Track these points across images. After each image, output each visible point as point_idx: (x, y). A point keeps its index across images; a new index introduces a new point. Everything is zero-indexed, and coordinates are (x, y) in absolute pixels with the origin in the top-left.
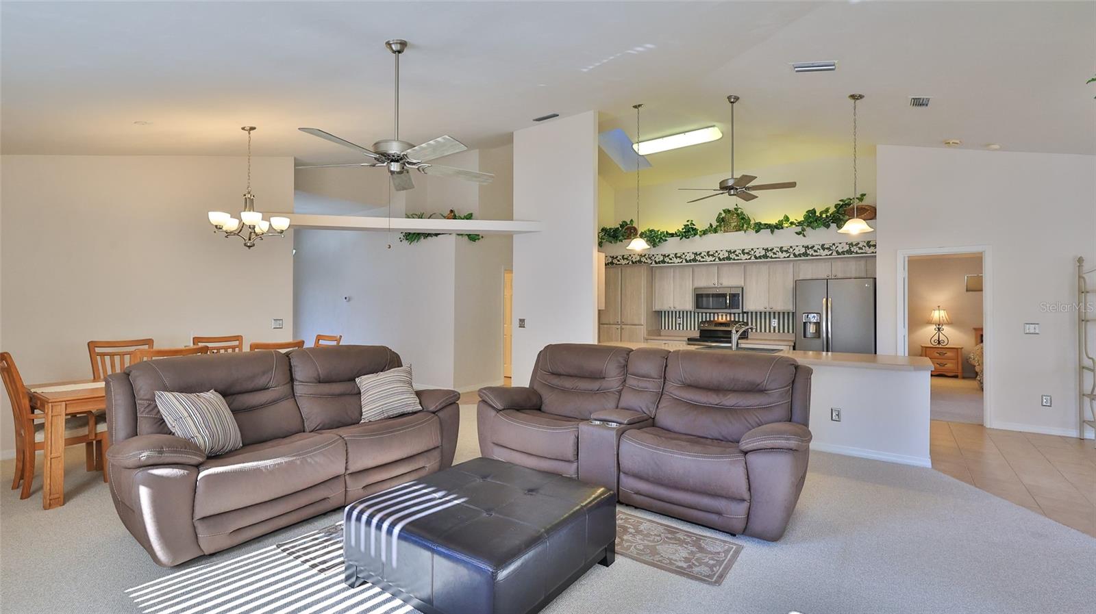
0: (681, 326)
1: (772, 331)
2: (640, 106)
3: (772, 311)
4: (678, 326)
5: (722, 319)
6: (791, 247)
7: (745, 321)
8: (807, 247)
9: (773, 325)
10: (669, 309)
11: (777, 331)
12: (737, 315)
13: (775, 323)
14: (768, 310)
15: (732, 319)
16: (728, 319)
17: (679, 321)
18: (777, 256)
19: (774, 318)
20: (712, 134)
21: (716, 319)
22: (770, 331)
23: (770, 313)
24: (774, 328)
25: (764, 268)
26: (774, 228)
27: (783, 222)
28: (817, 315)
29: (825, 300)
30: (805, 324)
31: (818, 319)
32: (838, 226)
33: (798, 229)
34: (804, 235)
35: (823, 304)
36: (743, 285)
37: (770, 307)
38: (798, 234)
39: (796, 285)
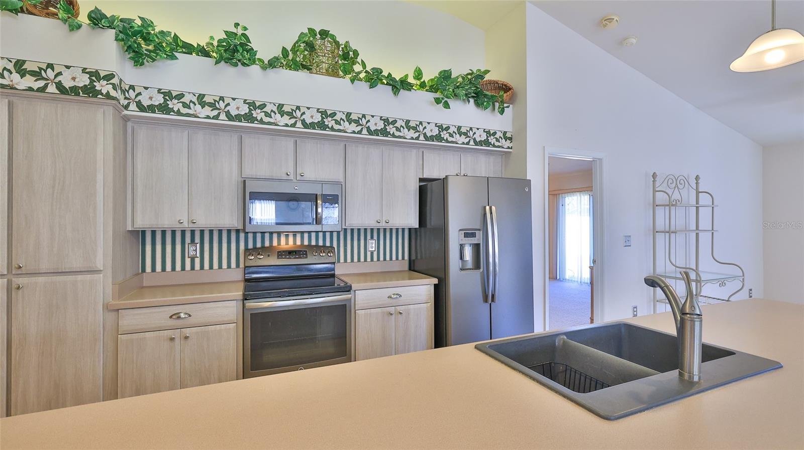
0: (197, 261)
1: (369, 259)
3: (388, 226)
4: (188, 261)
5: (287, 243)
6: (421, 123)
7: (328, 244)
8: (441, 128)
9: (370, 248)
10: (174, 225)
11: (375, 259)
12: (313, 235)
13: (372, 245)
14: (383, 225)
15: (306, 243)
16: (299, 243)
17: (191, 250)
19: (372, 238)
21: (275, 243)
22: (365, 260)
23: (385, 230)
24: (372, 253)
25: (375, 152)
26: (399, 86)
27: (411, 80)
28: (477, 232)
29: (488, 208)
30: (462, 247)
31: (478, 239)
32: (478, 104)
33: (431, 96)
34: (447, 106)
35: (485, 214)
36: (342, 180)
37: (384, 219)
38: (438, 101)
39: (420, 186)
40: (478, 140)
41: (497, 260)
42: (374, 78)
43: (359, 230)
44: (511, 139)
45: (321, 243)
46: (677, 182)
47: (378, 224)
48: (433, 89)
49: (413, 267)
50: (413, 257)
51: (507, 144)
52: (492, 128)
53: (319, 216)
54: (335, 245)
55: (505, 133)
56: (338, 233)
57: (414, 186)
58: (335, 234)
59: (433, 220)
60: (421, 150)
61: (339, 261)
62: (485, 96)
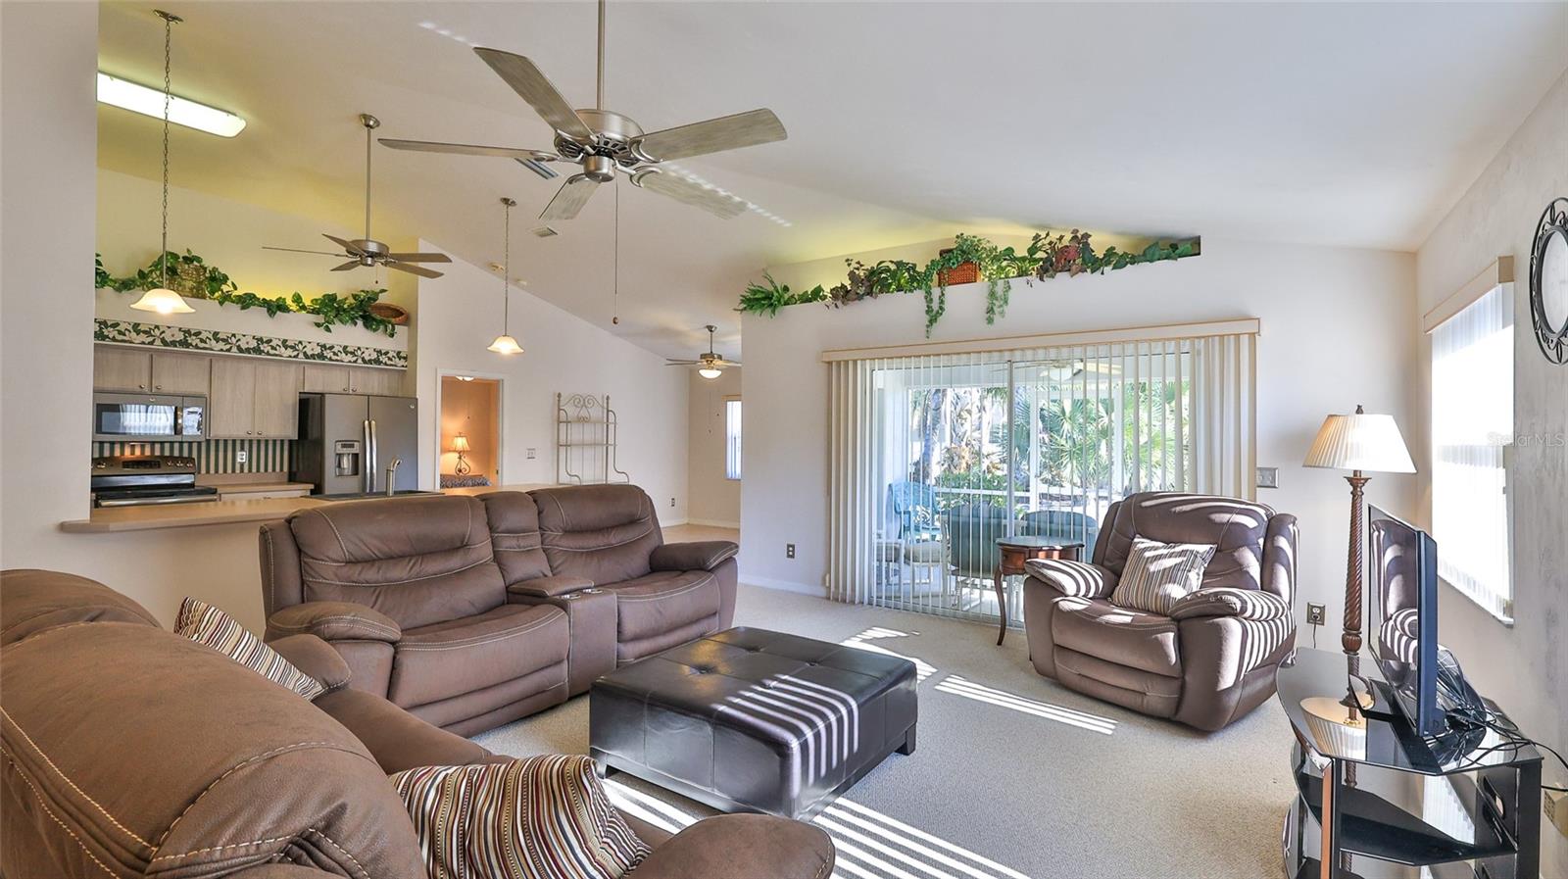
1: (238, 471)
2: (175, 18)
3: (262, 438)
5: (133, 453)
6: (300, 342)
8: (324, 347)
9: (239, 460)
11: (246, 470)
12: (166, 445)
13: (242, 457)
14: (253, 435)
16: (147, 453)
18: (277, 353)
19: (242, 449)
20: (226, 125)
21: (117, 453)
22: (234, 471)
23: (259, 441)
24: (242, 465)
25: (247, 369)
26: (276, 308)
27: (289, 302)
28: (356, 443)
29: (367, 422)
30: (340, 456)
31: (356, 449)
32: (366, 326)
33: (313, 318)
34: (328, 330)
35: (364, 428)
36: (206, 392)
37: (256, 431)
38: (318, 325)
39: (300, 400)
40: (367, 358)
41: (375, 471)
42: (247, 301)
43: (226, 441)
44: (405, 358)
45: (176, 453)
46: (582, 402)
47: (249, 436)
48: (315, 312)
49: (293, 478)
50: (294, 469)
51: (402, 362)
52: (384, 348)
53: (179, 427)
54: (195, 455)
55: (399, 353)
56: (199, 443)
57: (292, 400)
58: (195, 446)
59: (313, 434)
60: (302, 366)
61: (199, 473)
62: (374, 319)
